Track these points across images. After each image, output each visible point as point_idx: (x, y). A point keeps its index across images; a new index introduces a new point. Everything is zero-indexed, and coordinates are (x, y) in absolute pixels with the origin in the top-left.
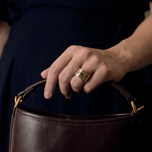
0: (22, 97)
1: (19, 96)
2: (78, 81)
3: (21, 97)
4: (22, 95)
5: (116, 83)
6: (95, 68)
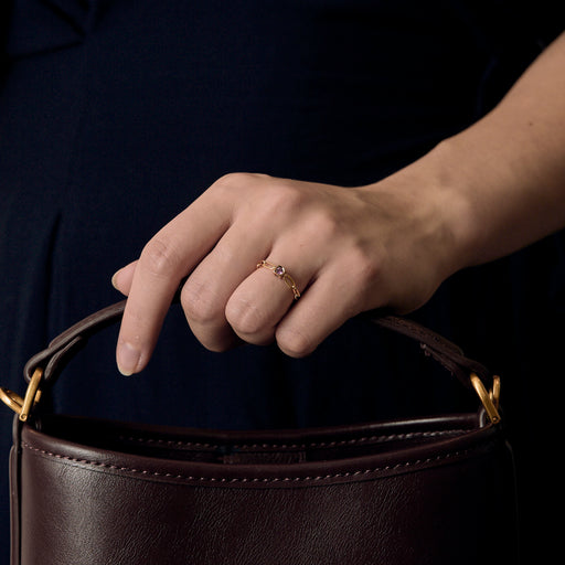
0: (43, 376)
1: (31, 373)
2: (254, 307)
3: (37, 375)
4: (42, 365)
5: (408, 317)
6: (320, 261)
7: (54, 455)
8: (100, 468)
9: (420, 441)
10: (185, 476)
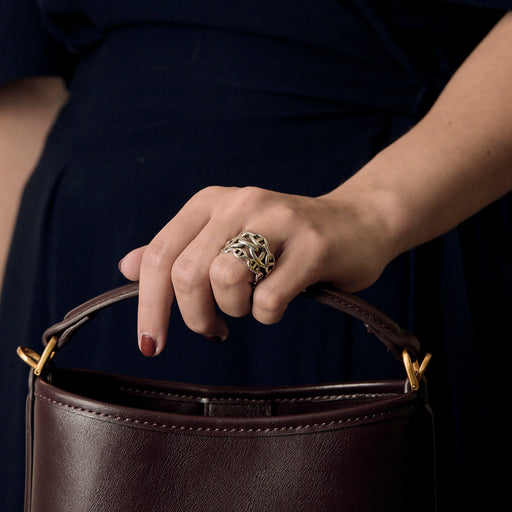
0: (57, 344)
1: (48, 340)
4: (58, 334)
7: (58, 402)
8: (92, 415)
9: (363, 401)
10: (160, 424)
